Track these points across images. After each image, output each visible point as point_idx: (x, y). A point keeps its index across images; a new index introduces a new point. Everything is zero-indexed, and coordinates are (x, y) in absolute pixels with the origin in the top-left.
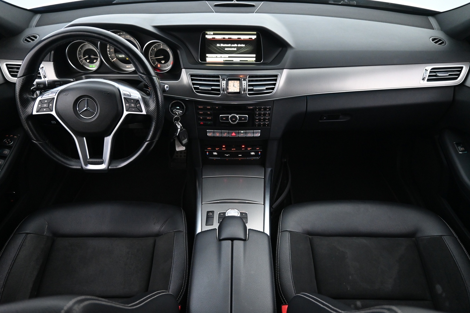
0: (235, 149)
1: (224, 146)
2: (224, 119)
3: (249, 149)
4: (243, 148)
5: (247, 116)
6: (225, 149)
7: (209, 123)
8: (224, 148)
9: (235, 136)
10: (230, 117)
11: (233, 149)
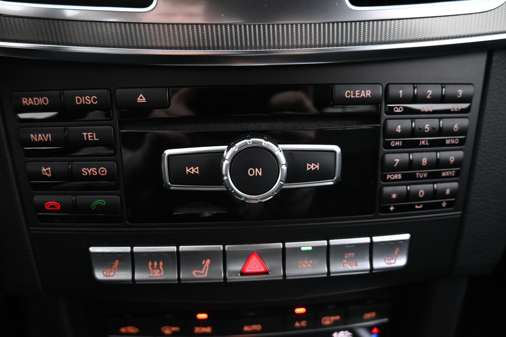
0: (257, 327)
1: (202, 316)
2: (194, 170)
3: (327, 321)
4: (300, 317)
5: (337, 149)
6: (208, 330)
7: (100, 201)
8: (203, 323)
9: (266, 273)
10: (228, 155)
11: (249, 324)
